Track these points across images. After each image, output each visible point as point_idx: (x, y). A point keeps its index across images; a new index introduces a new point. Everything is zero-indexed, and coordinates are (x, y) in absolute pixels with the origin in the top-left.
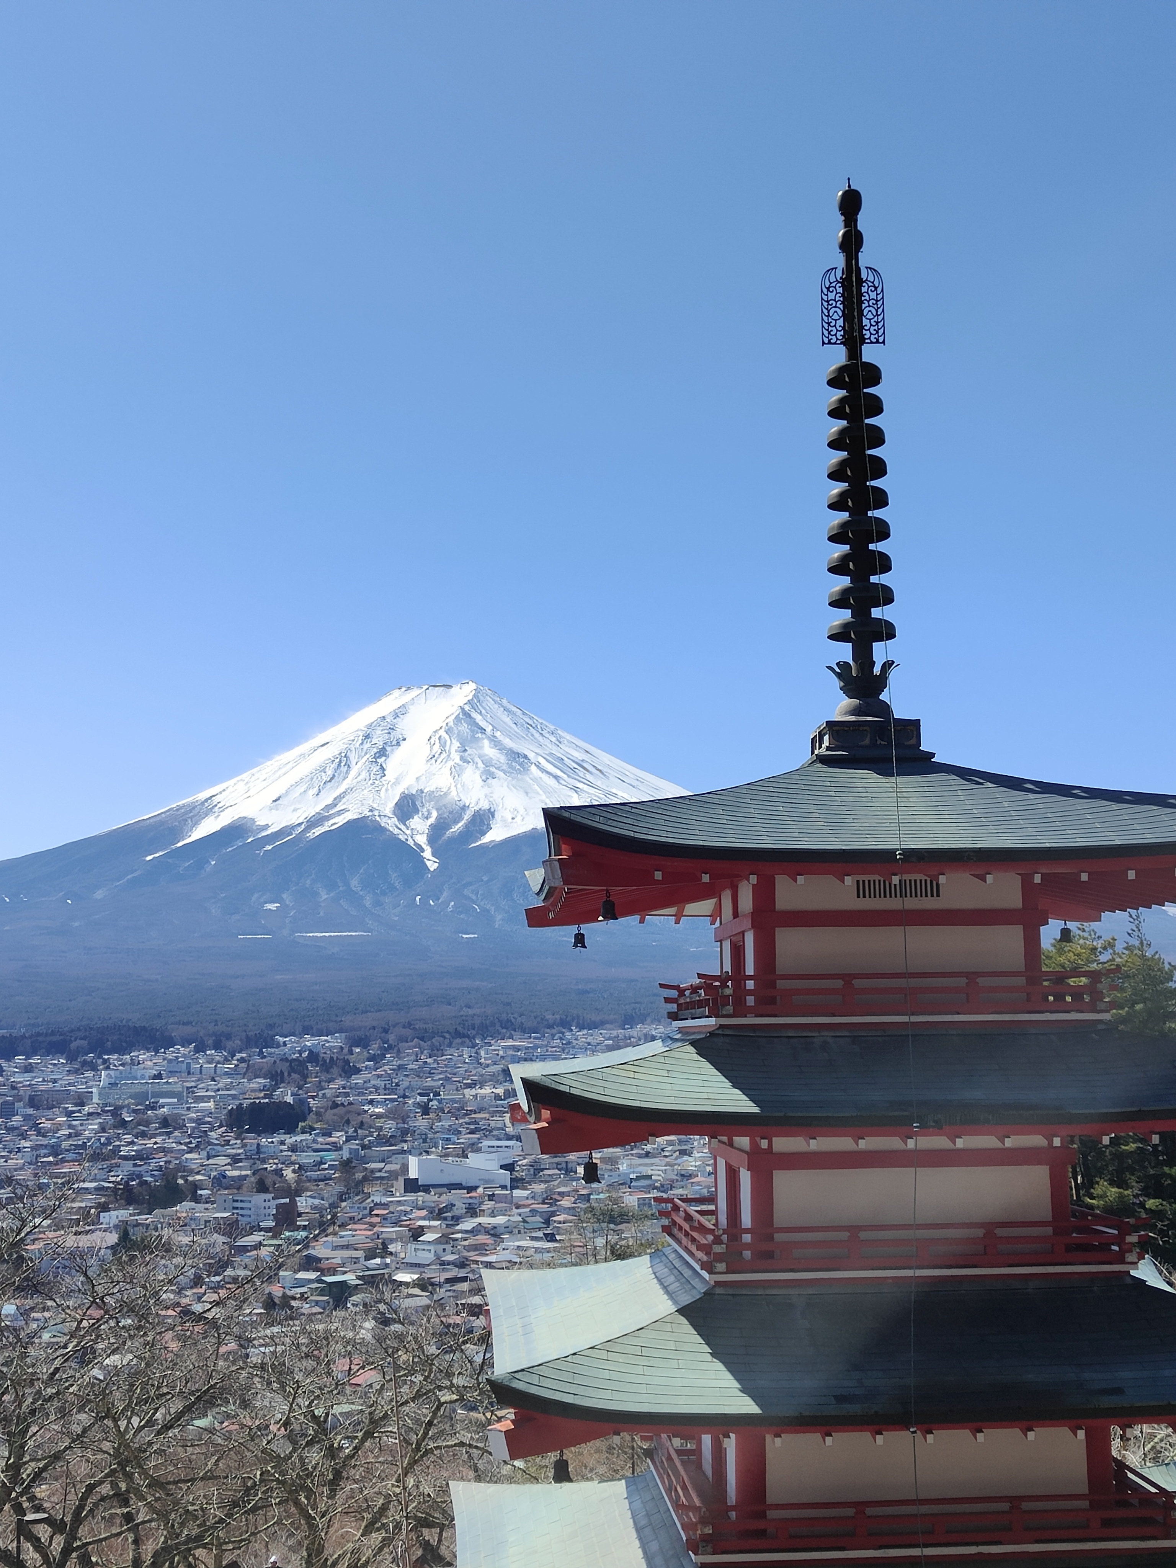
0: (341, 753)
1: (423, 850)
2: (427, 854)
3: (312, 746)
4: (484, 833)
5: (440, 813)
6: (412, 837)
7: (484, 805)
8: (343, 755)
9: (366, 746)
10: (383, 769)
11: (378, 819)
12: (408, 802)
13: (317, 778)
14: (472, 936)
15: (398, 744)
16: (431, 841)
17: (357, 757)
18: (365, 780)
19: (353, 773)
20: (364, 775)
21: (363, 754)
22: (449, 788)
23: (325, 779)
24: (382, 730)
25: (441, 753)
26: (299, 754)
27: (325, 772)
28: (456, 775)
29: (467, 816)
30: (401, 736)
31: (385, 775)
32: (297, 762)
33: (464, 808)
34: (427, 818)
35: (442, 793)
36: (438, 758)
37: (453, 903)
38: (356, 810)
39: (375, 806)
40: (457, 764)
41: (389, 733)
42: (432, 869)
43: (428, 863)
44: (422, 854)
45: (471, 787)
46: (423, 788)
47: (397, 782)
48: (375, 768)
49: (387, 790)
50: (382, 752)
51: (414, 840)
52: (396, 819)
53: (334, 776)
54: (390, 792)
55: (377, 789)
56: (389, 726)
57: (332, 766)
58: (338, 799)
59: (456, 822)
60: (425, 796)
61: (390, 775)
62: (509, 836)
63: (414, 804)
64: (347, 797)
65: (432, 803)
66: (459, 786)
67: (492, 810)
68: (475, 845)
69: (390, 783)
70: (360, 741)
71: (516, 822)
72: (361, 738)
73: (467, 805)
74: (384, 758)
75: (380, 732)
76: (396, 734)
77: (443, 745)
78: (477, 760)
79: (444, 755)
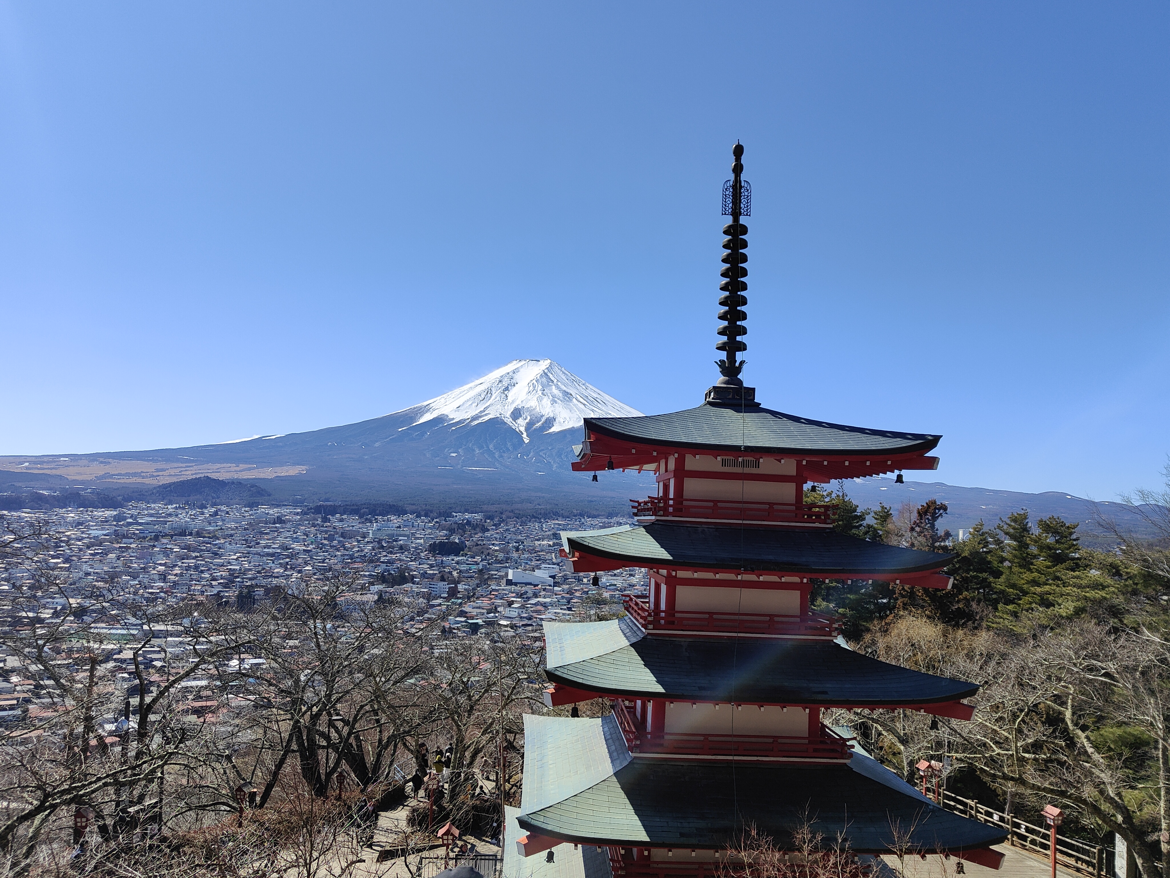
0: (488, 388)
2: (525, 435)
3: (476, 384)
4: (550, 428)
5: (531, 417)
6: (518, 428)
7: (552, 415)
9: (500, 385)
10: (507, 396)
11: (503, 418)
12: (517, 412)
13: (477, 398)
14: (542, 473)
15: (514, 385)
16: (527, 430)
17: (495, 390)
18: (499, 401)
19: (493, 397)
20: (498, 398)
21: (498, 389)
22: (536, 407)
23: (481, 399)
24: (507, 379)
25: (533, 390)
26: (470, 387)
27: (481, 396)
28: (540, 401)
29: (543, 420)
31: (507, 399)
32: (468, 391)
33: (542, 416)
34: (525, 419)
35: (533, 409)
36: (532, 393)
37: (535, 458)
38: (494, 414)
39: (502, 412)
40: (540, 396)
41: (510, 380)
42: (526, 442)
43: (525, 440)
44: (522, 435)
45: (546, 407)
46: (524, 405)
47: (513, 402)
48: (503, 396)
49: (508, 406)
50: (507, 389)
52: (511, 419)
53: (485, 398)
55: (504, 405)
56: (511, 377)
57: (484, 393)
58: (487, 408)
59: (538, 422)
60: (525, 409)
61: (510, 399)
62: (563, 429)
63: (520, 413)
64: (490, 408)
65: (528, 413)
66: (540, 406)
67: (555, 417)
68: (547, 433)
69: (510, 403)
71: (565, 423)
72: (497, 382)
73: (544, 414)
74: (507, 391)
76: (514, 381)
77: (534, 387)
78: (549, 394)
79: (534, 392)
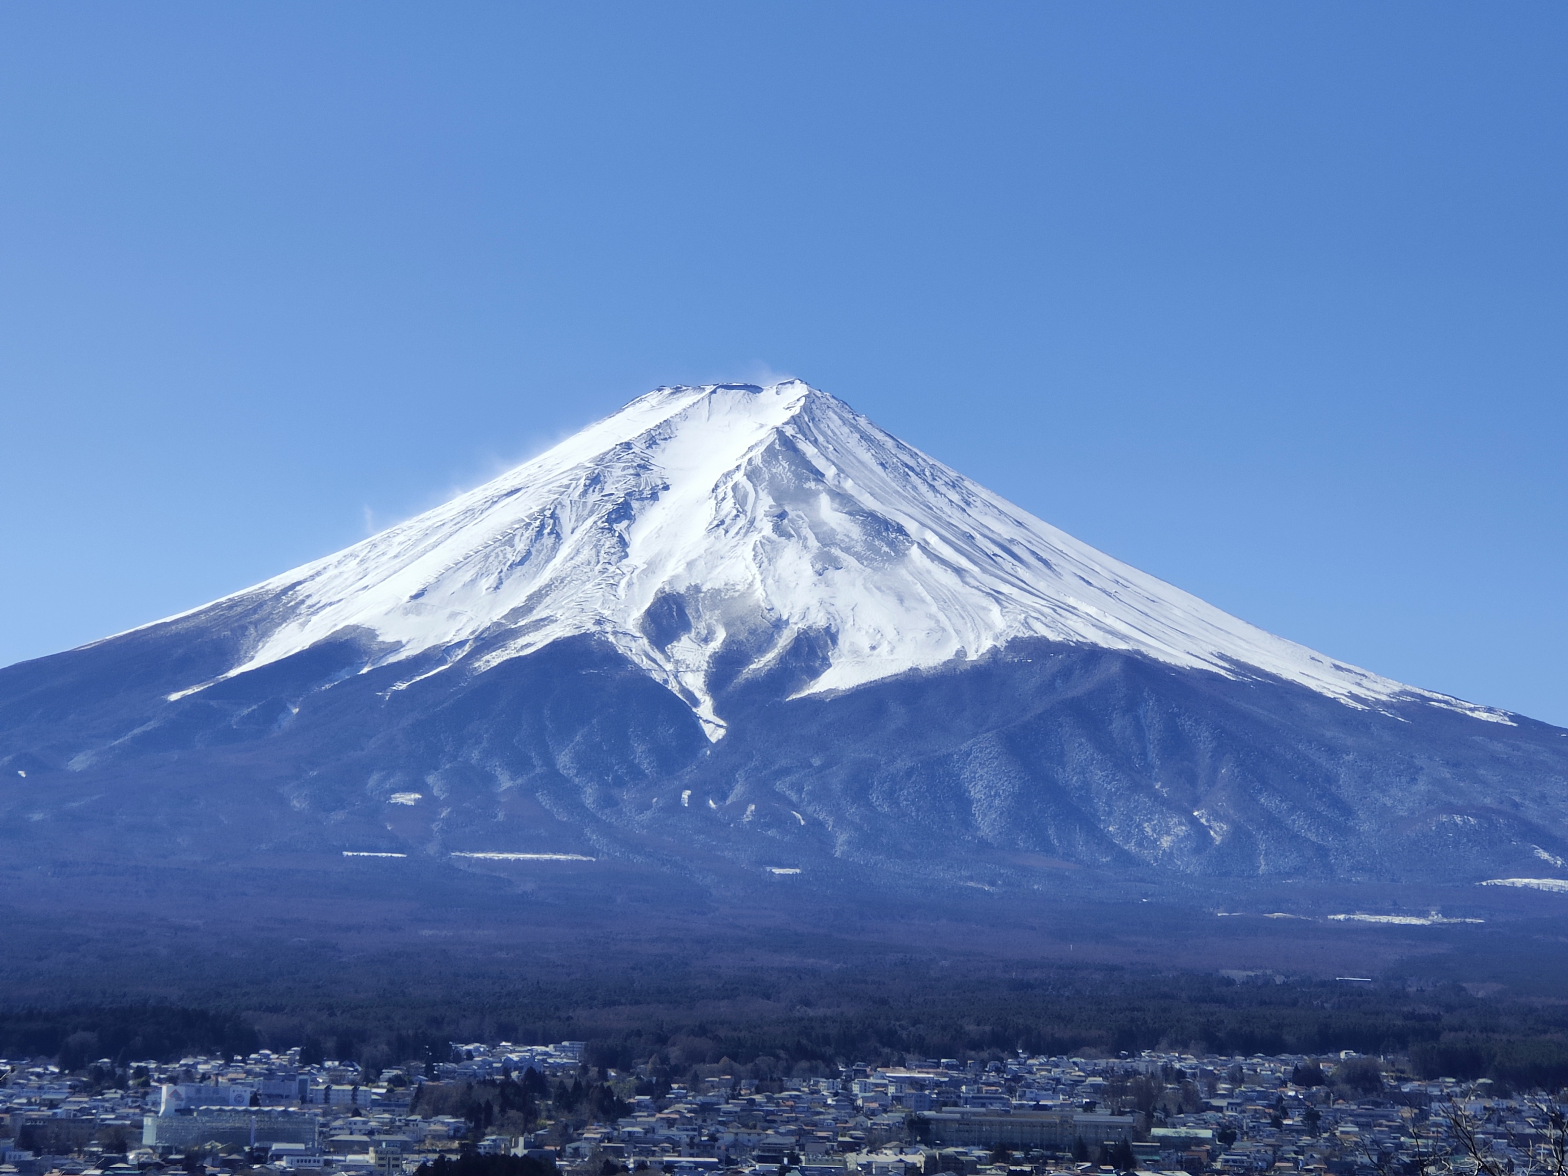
0: (543, 510)
1: (696, 702)
2: (705, 709)
3: (489, 493)
4: (814, 674)
5: (731, 631)
6: (676, 677)
7: (819, 620)
8: (548, 513)
9: (594, 497)
10: (623, 543)
11: (611, 638)
12: (670, 608)
13: (497, 556)
14: (790, 871)
15: (654, 497)
16: (714, 685)
17: (573, 520)
18: (589, 563)
19: (565, 551)
20: (587, 553)
21: (586, 512)
22: (751, 585)
23: (512, 558)
24: (624, 469)
25: (737, 516)
26: (463, 508)
27: (512, 546)
28: (766, 560)
29: (784, 640)
30: (659, 482)
31: (626, 556)
32: (458, 524)
33: (779, 625)
34: (706, 640)
35: (737, 594)
36: (731, 526)
37: (753, 807)
38: (570, 621)
39: (607, 613)
40: (769, 540)
41: (638, 475)
42: (713, 740)
43: (708, 729)
44: (694, 710)
45: (792, 585)
46: (699, 581)
47: (652, 567)
48: (609, 542)
49: (630, 585)
50: (623, 512)
51: (680, 683)
52: (645, 641)
53: (529, 553)
54: (636, 588)
55: (612, 582)
56: (638, 461)
57: (526, 534)
58: (536, 598)
59: (761, 650)
60: (704, 599)
61: (638, 555)
62: (863, 682)
63: (681, 612)
64: (553, 595)
65: (717, 612)
66: (770, 581)
67: (833, 630)
68: (799, 696)
69: (637, 572)
70: (581, 488)
71: (879, 656)
72: (582, 482)
73: (785, 617)
74: (625, 523)
75: (620, 473)
76: (653, 478)
77: (741, 500)
78: (806, 532)
79: (742, 521)
